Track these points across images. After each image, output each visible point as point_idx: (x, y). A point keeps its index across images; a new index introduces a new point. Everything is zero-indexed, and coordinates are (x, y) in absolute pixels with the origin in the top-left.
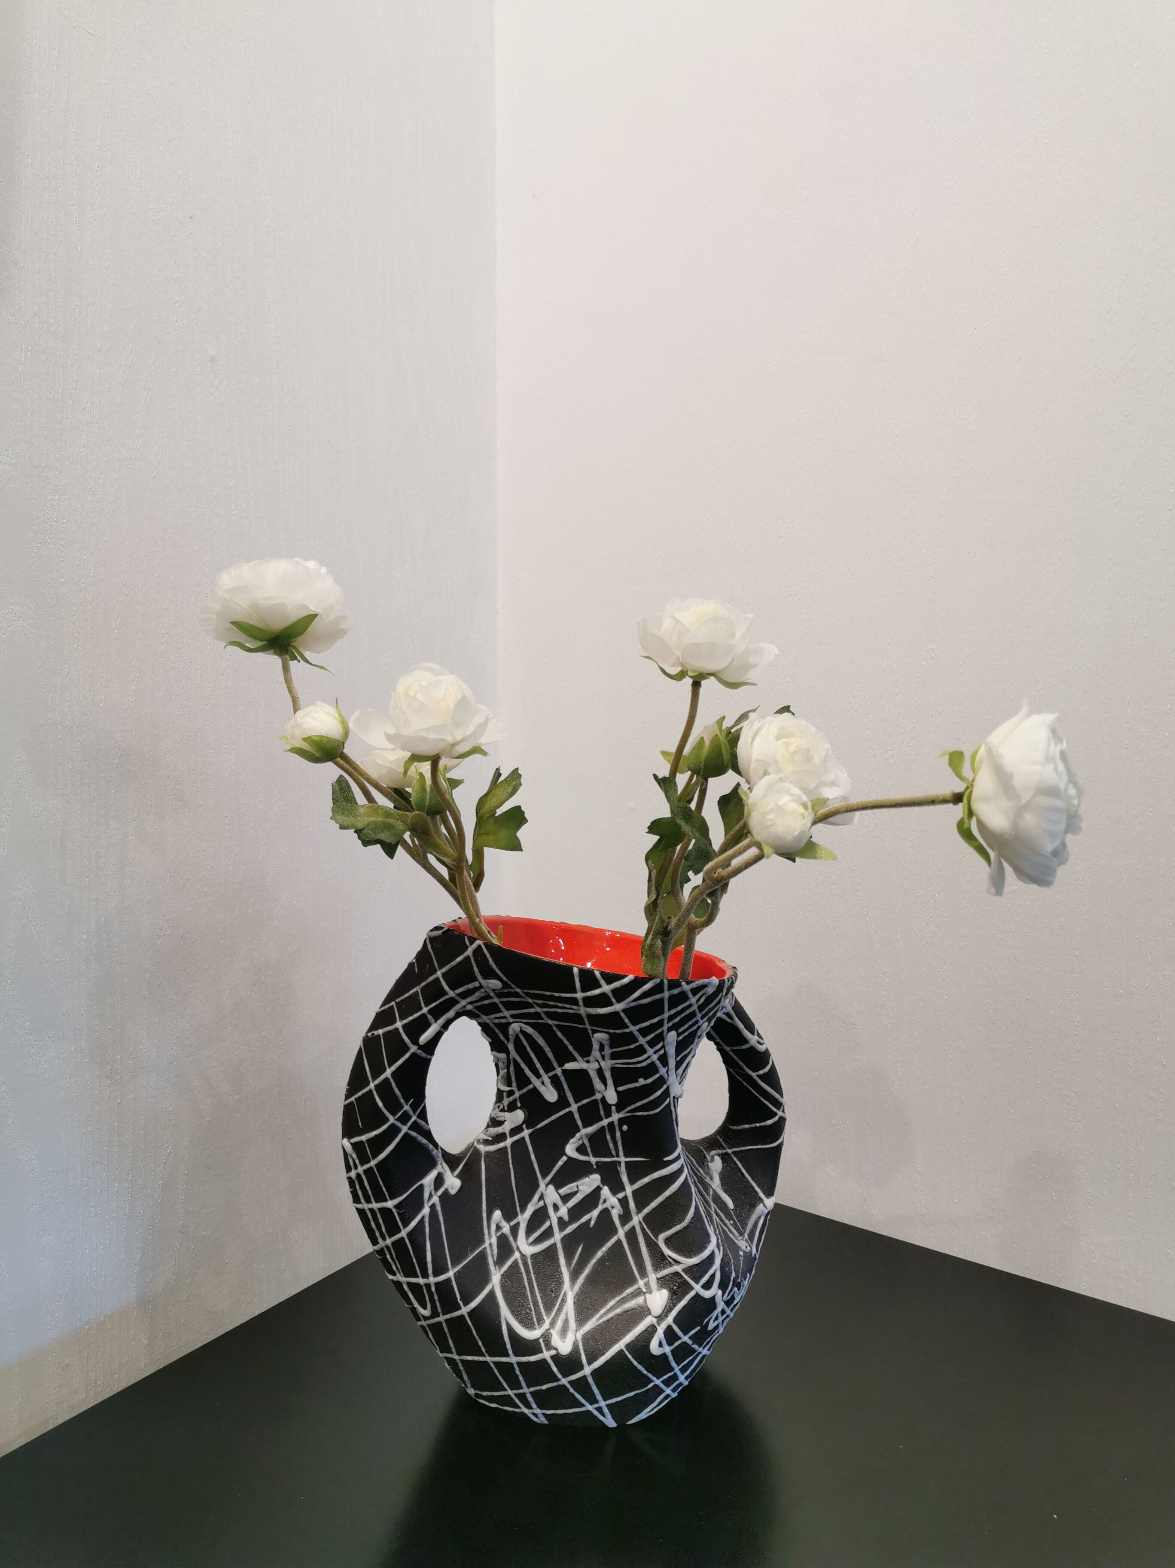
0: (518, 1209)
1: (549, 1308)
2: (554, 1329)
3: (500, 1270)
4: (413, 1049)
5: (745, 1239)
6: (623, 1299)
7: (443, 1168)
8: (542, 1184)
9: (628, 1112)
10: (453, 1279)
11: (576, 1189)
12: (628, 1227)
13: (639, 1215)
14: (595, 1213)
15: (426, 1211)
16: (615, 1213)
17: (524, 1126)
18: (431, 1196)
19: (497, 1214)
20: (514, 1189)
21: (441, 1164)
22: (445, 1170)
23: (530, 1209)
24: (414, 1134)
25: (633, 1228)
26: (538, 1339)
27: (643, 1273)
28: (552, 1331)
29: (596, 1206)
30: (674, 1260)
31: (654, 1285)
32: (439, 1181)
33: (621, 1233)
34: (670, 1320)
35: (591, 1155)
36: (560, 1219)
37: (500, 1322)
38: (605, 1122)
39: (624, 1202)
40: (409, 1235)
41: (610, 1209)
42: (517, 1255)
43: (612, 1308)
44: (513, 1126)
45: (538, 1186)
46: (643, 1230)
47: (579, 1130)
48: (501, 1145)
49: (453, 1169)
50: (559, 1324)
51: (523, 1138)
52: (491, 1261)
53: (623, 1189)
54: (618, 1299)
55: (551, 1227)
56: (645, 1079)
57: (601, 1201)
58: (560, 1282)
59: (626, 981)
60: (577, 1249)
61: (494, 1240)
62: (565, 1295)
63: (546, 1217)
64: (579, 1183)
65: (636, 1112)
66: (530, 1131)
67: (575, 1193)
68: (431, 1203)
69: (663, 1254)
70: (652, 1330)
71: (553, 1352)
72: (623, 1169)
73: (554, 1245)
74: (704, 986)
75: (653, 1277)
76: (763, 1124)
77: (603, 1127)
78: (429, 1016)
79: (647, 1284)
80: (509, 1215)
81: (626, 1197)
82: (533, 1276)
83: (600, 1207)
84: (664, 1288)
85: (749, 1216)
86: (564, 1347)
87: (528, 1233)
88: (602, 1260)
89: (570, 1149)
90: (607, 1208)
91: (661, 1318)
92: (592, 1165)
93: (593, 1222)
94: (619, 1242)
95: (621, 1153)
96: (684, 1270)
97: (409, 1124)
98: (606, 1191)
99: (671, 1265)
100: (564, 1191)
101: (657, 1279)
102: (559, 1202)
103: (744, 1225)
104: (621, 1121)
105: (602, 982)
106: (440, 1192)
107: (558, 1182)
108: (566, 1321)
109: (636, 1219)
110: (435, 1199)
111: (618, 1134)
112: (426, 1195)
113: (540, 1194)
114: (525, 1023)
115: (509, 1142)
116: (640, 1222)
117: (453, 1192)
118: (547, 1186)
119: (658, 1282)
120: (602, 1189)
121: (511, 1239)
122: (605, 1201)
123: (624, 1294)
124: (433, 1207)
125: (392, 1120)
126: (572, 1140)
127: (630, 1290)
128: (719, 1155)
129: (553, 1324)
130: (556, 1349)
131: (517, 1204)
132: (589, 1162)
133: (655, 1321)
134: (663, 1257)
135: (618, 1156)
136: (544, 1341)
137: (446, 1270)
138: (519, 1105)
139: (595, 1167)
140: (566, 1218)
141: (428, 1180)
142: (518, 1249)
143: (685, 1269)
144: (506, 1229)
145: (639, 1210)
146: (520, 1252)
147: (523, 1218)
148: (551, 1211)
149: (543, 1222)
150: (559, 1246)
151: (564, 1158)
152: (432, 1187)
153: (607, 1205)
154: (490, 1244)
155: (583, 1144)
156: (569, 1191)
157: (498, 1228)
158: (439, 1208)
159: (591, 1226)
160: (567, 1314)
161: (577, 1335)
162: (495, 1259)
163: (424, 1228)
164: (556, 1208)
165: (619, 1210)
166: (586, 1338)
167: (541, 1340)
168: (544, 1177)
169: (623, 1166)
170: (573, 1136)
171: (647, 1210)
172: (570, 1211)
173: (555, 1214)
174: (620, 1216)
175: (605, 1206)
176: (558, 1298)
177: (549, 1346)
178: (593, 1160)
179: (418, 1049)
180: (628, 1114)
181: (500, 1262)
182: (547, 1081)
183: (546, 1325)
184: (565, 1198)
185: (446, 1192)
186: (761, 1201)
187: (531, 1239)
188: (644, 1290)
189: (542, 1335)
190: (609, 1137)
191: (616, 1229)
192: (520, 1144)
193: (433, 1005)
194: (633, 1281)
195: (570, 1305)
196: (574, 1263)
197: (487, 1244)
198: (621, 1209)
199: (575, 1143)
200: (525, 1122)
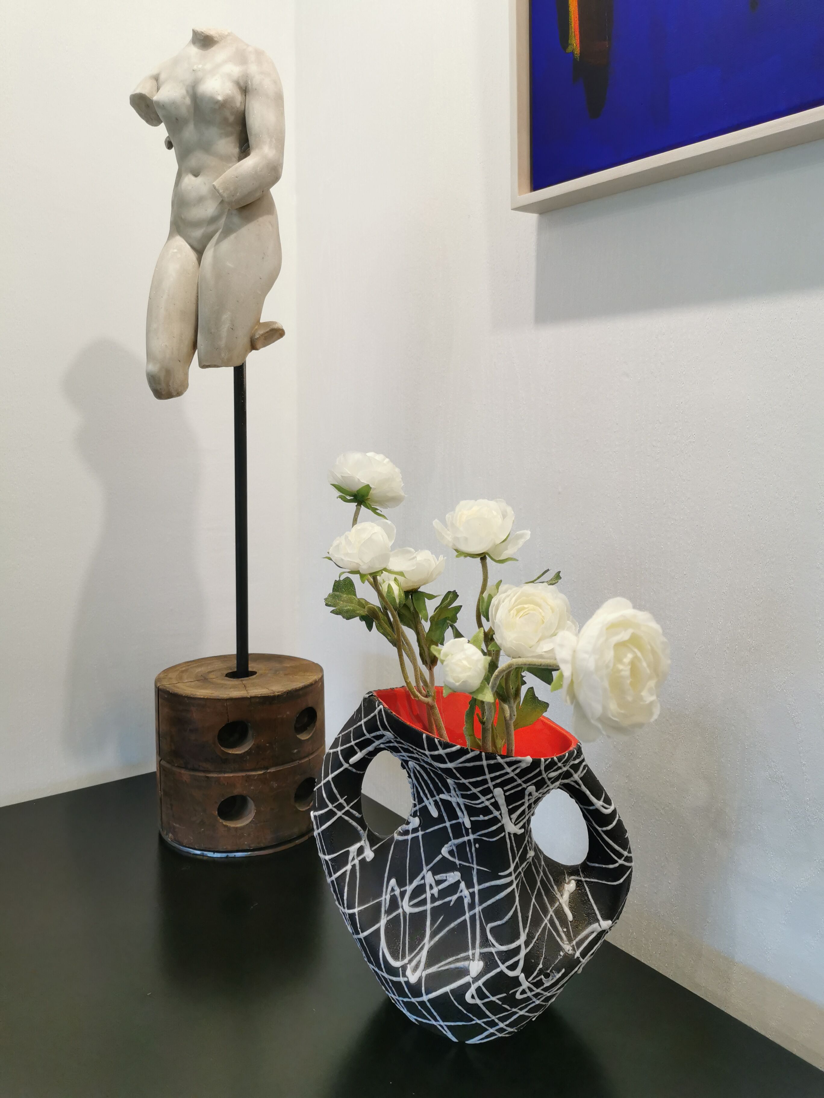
0: (407, 881)
1: (412, 950)
2: (410, 965)
3: (387, 917)
4: (346, 766)
5: (572, 945)
6: (458, 959)
7: (365, 843)
8: (425, 869)
9: (479, 836)
10: (357, 914)
11: (445, 878)
12: (472, 913)
13: (480, 907)
14: (454, 898)
15: (349, 867)
16: (467, 901)
17: (420, 828)
18: (353, 859)
19: (393, 882)
20: (408, 868)
21: (365, 841)
22: (366, 845)
23: (416, 883)
24: (346, 818)
25: (475, 914)
26: (398, 968)
27: (474, 947)
28: (408, 965)
29: (456, 893)
30: (492, 944)
31: (477, 956)
32: (360, 851)
33: (467, 916)
34: (480, 983)
35: (457, 858)
36: (433, 895)
37: (379, 949)
38: (466, 839)
39: (472, 895)
40: (337, 879)
41: (464, 897)
42: (400, 911)
43: (450, 963)
44: (414, 827)
45: (422, 870)
46: (480, 917)
47: (450, 840)
48: (405, 837)
49: (371, 846)
50: (414, 962)
51: (418, 836)
52: (383, 910)
53: (473, 887)
54: (454, 958)
55: (426, 899)
56: (484, 816)
57: (459, 891)
58: (423, 936)
59: (454, 749)
60: (440, 918)
61: (388, 897)
62: (424, 945)
63: (425, 892)
64: (448, 875)
65: (483, 837)
66: (423, 833)
67: (445, 880)
68: (353, 863)
69: (487, 938)
70: (467, 986)
71: (406, 979)
72: (475, 873)
73: (426, 911)
74: (519, 762)
75: (478, 951)
76: (607, 866)
77: (465, 842)
78: (356, 748)
79: (473, 954)
80: (401, 883)
81: (474, 892)
82: (407, 927)
83: (458, 895)
84: (482, 960)
85: (584, 929)
86: (413, 979)
87: (411, 899)
88: (453, 929)
89: (445, 851)
90: (462, 896)
91: (476, 979)
92: (457, 865)
93: (452, 903)
94: (465, 920)
95: (475, 862)
96: (496, 952)
97: (343, 811)
98: (463, 885)
99: (490, 946)
100: (438, 877)
101: (480, 953)
102: (434, 884)
103: (576, 934)
104: (475, 841)
106: (360, 858)
107: (435, 871)
108: (419, 962)
109: (478, 909)
110: (356, 862)
111: (473, 849)
112: (350, 858)
113: (423, 875)
114: (416, 763)
115: (409, 837)
116: (479, 912)
117: (368, 860)
118: (428, 871)
119: (480, 955)
120: (461, 882)
121: (399, 899)
122: (461, 891)
123: (459, 957)
124: (354, 866)
125: (331, 806)
126: (446, 846)
127: (462, 955)
128: (575, 880)
129: (410, 961)
130: (408, 978)
131: (408, 878)
132: (455, 862)
133: (471, 980)
134: (487, 940)
135: (473, 863)
136: (402, 970)
137: (354, 908)
138: (418, 814)
139: (458, 867)
140: (436, 895)
141: (353, 849)
142: (402, 907)
144: (397, 892)
145: (481, 903)
146: (403, 909)
147: (409, 889)
148: (428, 888)
149: (422, 894)
150: (429, 913)
151: (440, 856)
152: (356, 853)
153: (462, 894)
154: (385, 899)
155: (453, 850)
156: (440, 879)
157: (393, 890)
158: (358, 868)
159: (451, 905)
160: (421, 958)
161: (423, 973)
162: (386, 909)
163: (346, 878)
164: (431, 887)
166: (429, 977)
167: (400, 969)
168: (427, 865)
169: (475, 870)
170: (447, 843)
171: (485, 905)
172: (440, 891)
173: (430, 891)
174: (469, 904)
175: (461, 894)
176: (419, 945)
177: (404, 975)
178: (458, 862)
179: (349, 766)
180: (479, 837)
181: (388, 912)
182: (433, 803)
183: (406, 961)
184: (438, 883)
185: (364, 859)
186: (598, 921)
187: (412, 903)
188: (471, 958)
189: (401, 966)
190: (468, 849)
191: (465, 912)
192: (415, 839)
193: (357, 741)
194: (466, 950)
195: (424, 953)
196: (436, 926)
197: (383, 898)
198: (470, 899)
199: (448, 848)
200: (419, 826)
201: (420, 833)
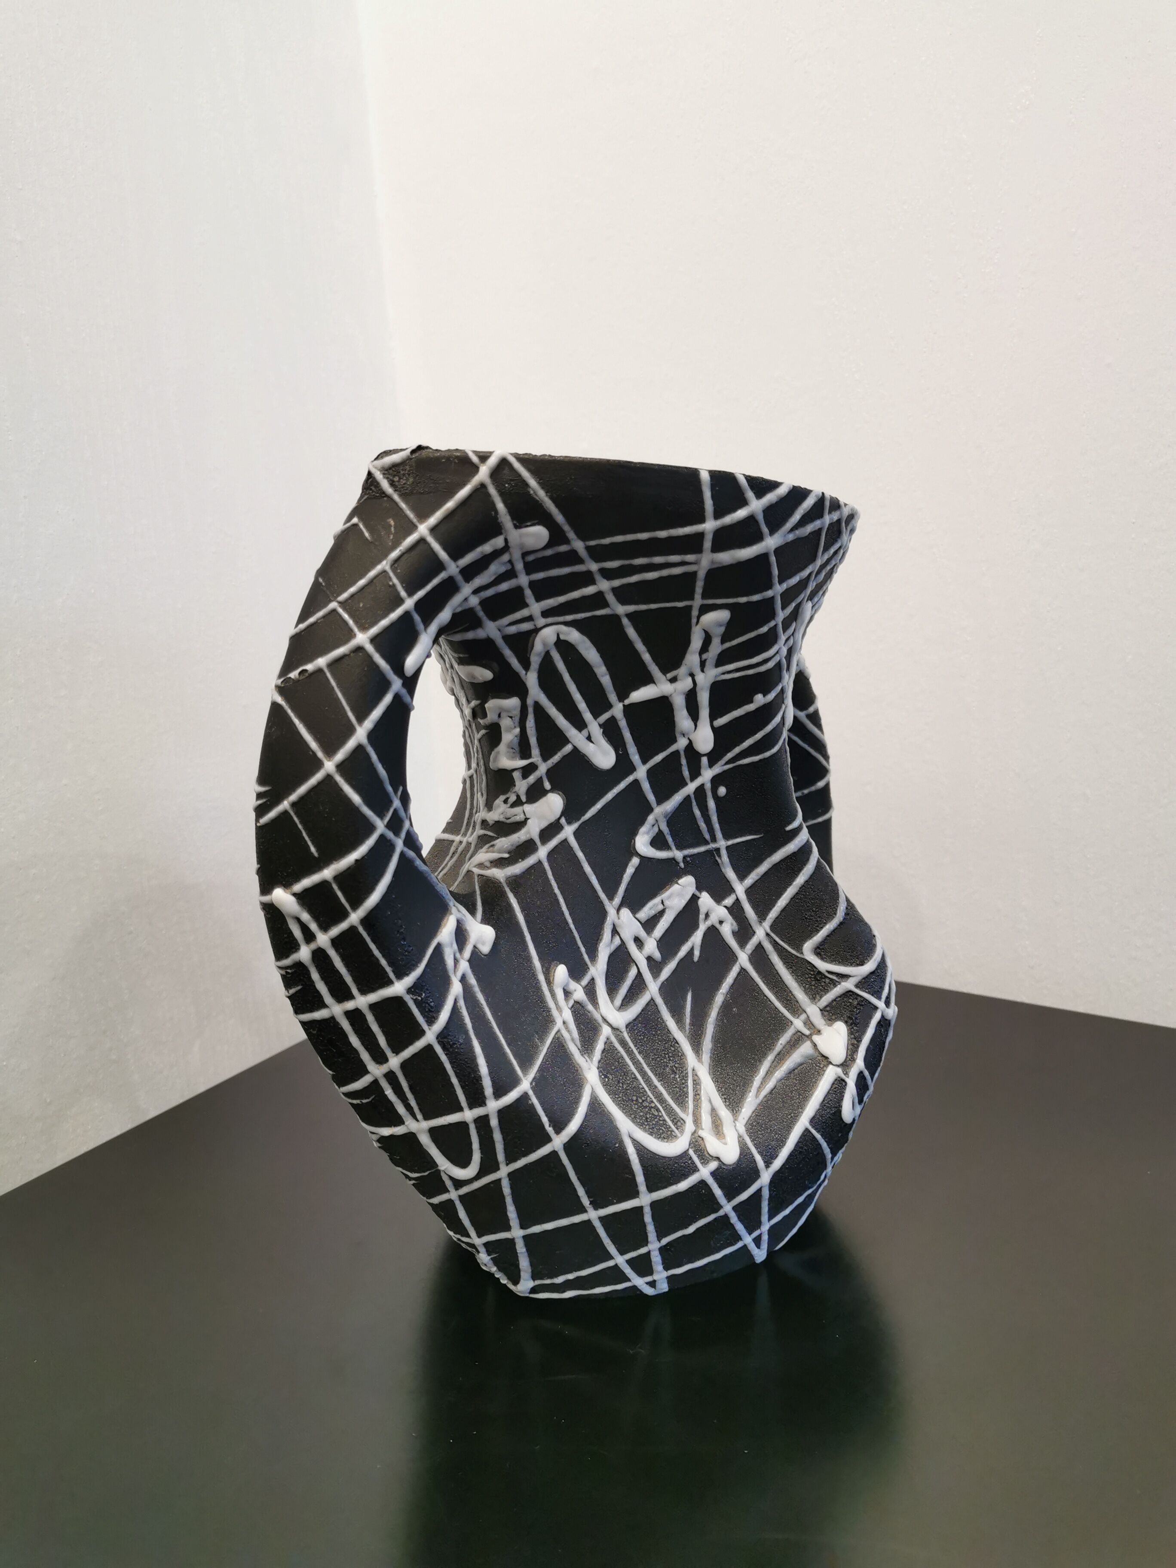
0: (586, 957)
1: (680, 1098)
2: (702, 1129)
3: (591, 1060)
4: (396, 685)
6: (779, 1054)
7: (459, 911)
8: (611, 908)
9: (727, 763)
10: (531, 1093)
11: (661, 907)
12: (751, 946)
13: (764, 924)
14: (697, 938)
15: (456, 988)
16: (727, 930)
17: (563, 821)
18: (456, 961)
19: (561, 972)
20: (572, 926)
21: (454, 906)
22: (463, 915)
23: (604, 952)
24: (411, 854)
25: (760, 945)
26: (685, 1153)
27: (797, 1010)
28: (701, 1133)
29: (696, 927)
30: (837, 975)
31: (817, 1019)
32: (461, 935)
33: (743, 958)
34: (858, 1064)
35: (673, 847)
36: (649, 959)
37: (621, 1142)
38: (691, 788)
39: (736, 910)
40: (442, 1037)
41: (718, 926)
42: (606, 1031)
43: (769, 1073)
44: (544, 824)
45: (604, 914)
46: (775, 944)
47: (651, 810)
48: (531, 861)
49: (473, 912)
50: (706, 1119)
51: (565, 841)
52: (574, 1050)
53: (731, 890)
54: (770, 1057)
55: (639, 975)
57: (702, 916)
58: (679, 1056)
59: (779, 493)
60: (685, 1000)
61: (568, 1015)
62: (695, 1075)
63: (629, 960)
64: (665, 895)
65: (741, 759)
66: (575, 826)
67: (662, 913)
68: (459, 974)
69: (818, 972)
70: (839, 1085)
71: (713, 1165)
72: (725, 859)
73: (652, 1002)
75: (813, 1010)
77: (688, 797)
78: (416, 619)
79: (808, 1023)
80: (577, 971)
81: (738, 902)
82: (639, 1057)
83: (702, 928)
84: (836, 1020)
86: (730, 1154)
87: (612, 990)
88: (726, 1008)
89: (642, 843)
90: (713, 925)
91: (845, 1065)
92: (677, 863)
93: (697, 953)
94: (743, 971)
95: (719, 834)
96: (857, 986)
98: (706, 900)
99: (834, 984)
100: (645, 913)
101: (821, 1010)
102: (642, 934)
104: (716, 781)
105: (750, 494)
106: (467, 953)
107: (634, 902)
108: (713, 1112)
109: (761, 932)
110: (464, 966)
111: (711, 804)
112: (449, 961)
113: (612, 926)
114: (566, 624)
115: (543, 852)
116: (768, 935)
117: (486, 949)
118: (618, 910)
119: (822, 1014)
120: (699, 898)
121: (590, 1007)
122: (707, 915)
123: (779, 1047)
124: (463, 979)
125: (379, 827)
126: (643, 829)
127: (783, 1040)
129: (697, 1121)
130: (718, 1159)
131: (583, 949)
132: (673, 859)
133: (839, 1071)
134: (819, 975)
135: (714, 840)
136: (695, 1152)
137: (515, 1082)
138: (547, 785)
139: (682, 865)
140: (657, 955)
141: (446, 933)
142: (605, 1020)
143: (858, 984)
144: (579, 994)
145: (762, 916)
146: (610, 1025)
147: (598, 970)
148: (632, 948)
149: (626, 971)
150: (659, 1001)
151: (635, 861)
152: (455, 946)
153: (713, 920)
154: (564, 1023)
155: (660, 832)
156: (653, 912)
157: (567, 993)
159: (696, 959)
160: (710, 1101)
161: (738, 1128)
162: (580, 1046)
163: (461, 1019)
164: (638, 942)
165: (732, 925)
166: (751, 1129)
167: (691, 1152)
168: (611, 898)
169: (724, 853)
170: (642, 822)
171: (774, 913)
172: (660, 945)
173: (641, 953)
174: (734, 933)
175: (709, 923)
176: (686, 1081)
177: (705, 1158)
178: (678, 855)
179: (402, 685)
180: (728, 766)
181: (587, 1046)
182: (597, 732)
183: (689, 1127)
185: (475, 952)
187: (618, 1000)
188: (807, 1032)
189: (690, 1145)
190: (697, 812)
191: (734, 953)
192: (562, 851)
193: (421, 594)
194: (782, 1024)
195: (708, 1085)
196: (688, 1021)
197: (559, 1024)
198: (735, 924)
199: (648, 833)
200: (563, 814)
201: (568, 832)
